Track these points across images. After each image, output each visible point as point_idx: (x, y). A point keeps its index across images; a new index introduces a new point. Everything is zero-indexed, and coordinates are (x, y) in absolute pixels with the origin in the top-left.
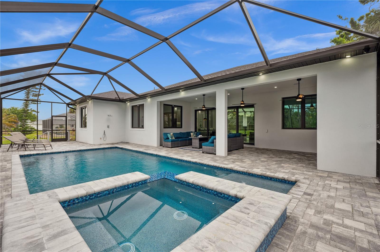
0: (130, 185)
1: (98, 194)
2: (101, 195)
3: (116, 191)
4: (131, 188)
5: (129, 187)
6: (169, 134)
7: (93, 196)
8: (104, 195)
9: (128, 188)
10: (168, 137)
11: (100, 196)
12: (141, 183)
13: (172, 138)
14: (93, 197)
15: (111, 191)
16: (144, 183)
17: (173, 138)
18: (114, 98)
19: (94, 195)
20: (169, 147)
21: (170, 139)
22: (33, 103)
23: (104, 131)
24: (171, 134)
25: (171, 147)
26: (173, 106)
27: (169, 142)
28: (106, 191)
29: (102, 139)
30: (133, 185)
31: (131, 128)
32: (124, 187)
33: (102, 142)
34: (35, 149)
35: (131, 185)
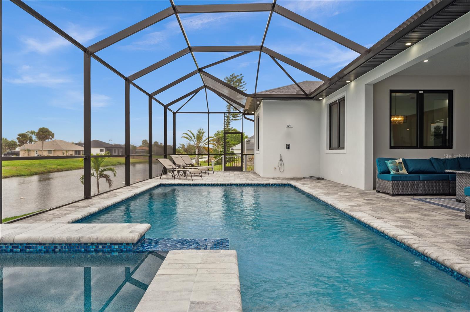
0: (91, 247)
1: (26, 247)
2: (31, 250)
3: (60, 250)
4: (92, 252)
5: (89, 249)
6: (390, 161)
7: (17, 247)
8: (37, 252)
9: (87, 251)
10: (388, 168)
11: (30, 252)
12: (116, 247)
13: (398, 171)
14: (19, 250)
15: (50, 247)
16: (126, 251)
17: (400, 172)
18: (296, 93)
19: (20, 247)
20: (389, 192)
21: (392, 173)
22: (234, 120)
23: (281, 154)
24: (396, 160)
25: (391, 192)
26: (422, 92)
27: (388, 180)
28: (41, 244)
29: (278, 168)
30: (97, 247)
31: (327, 149)
32: (78, 247)
33: (278, 174)
34: (186, 178)
35: (94, 247)
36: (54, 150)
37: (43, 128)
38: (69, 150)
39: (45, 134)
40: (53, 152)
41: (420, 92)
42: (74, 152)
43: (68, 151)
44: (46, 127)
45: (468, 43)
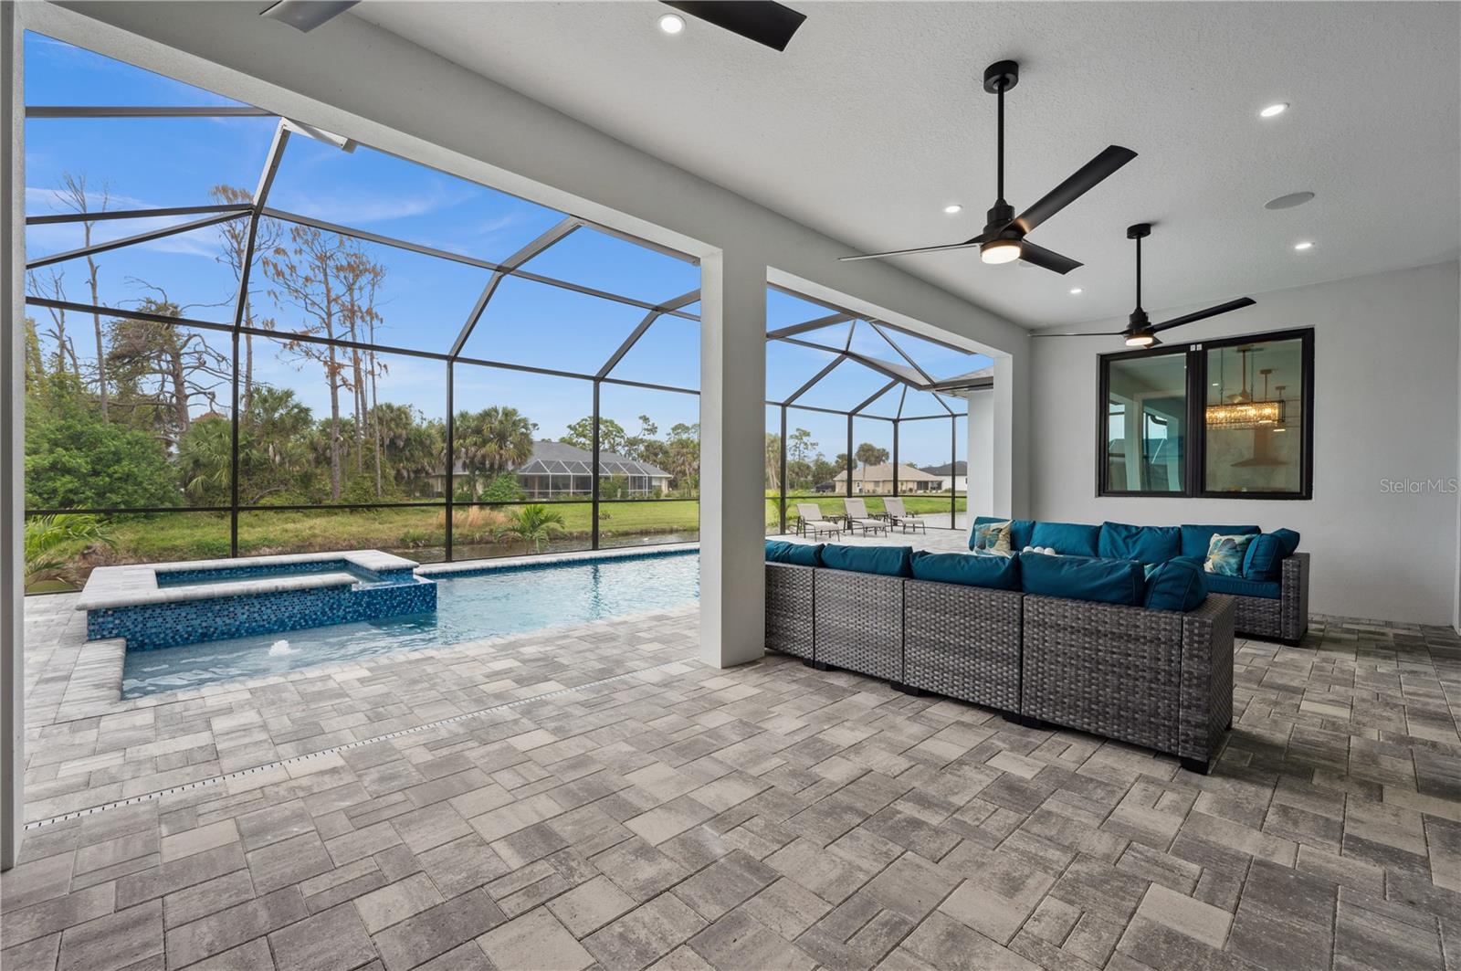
36: (884, 481)
37: (865, 444)
38: (907, 481)
39: (867, 454)
40: (881, 484)
41: (1193, 348)
42: (916, 483)
43: (905, 483)
44: (868, 442)
45: (1313, 195)
